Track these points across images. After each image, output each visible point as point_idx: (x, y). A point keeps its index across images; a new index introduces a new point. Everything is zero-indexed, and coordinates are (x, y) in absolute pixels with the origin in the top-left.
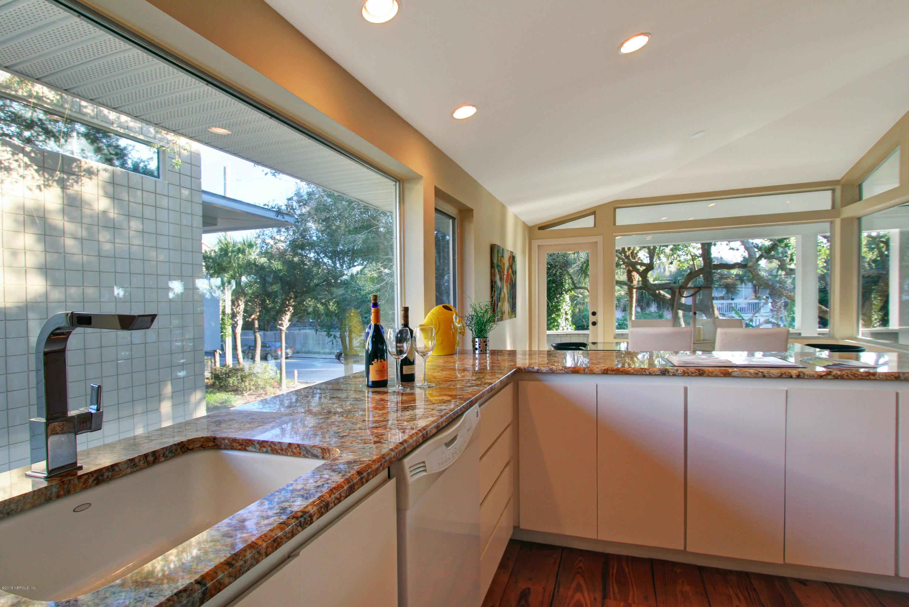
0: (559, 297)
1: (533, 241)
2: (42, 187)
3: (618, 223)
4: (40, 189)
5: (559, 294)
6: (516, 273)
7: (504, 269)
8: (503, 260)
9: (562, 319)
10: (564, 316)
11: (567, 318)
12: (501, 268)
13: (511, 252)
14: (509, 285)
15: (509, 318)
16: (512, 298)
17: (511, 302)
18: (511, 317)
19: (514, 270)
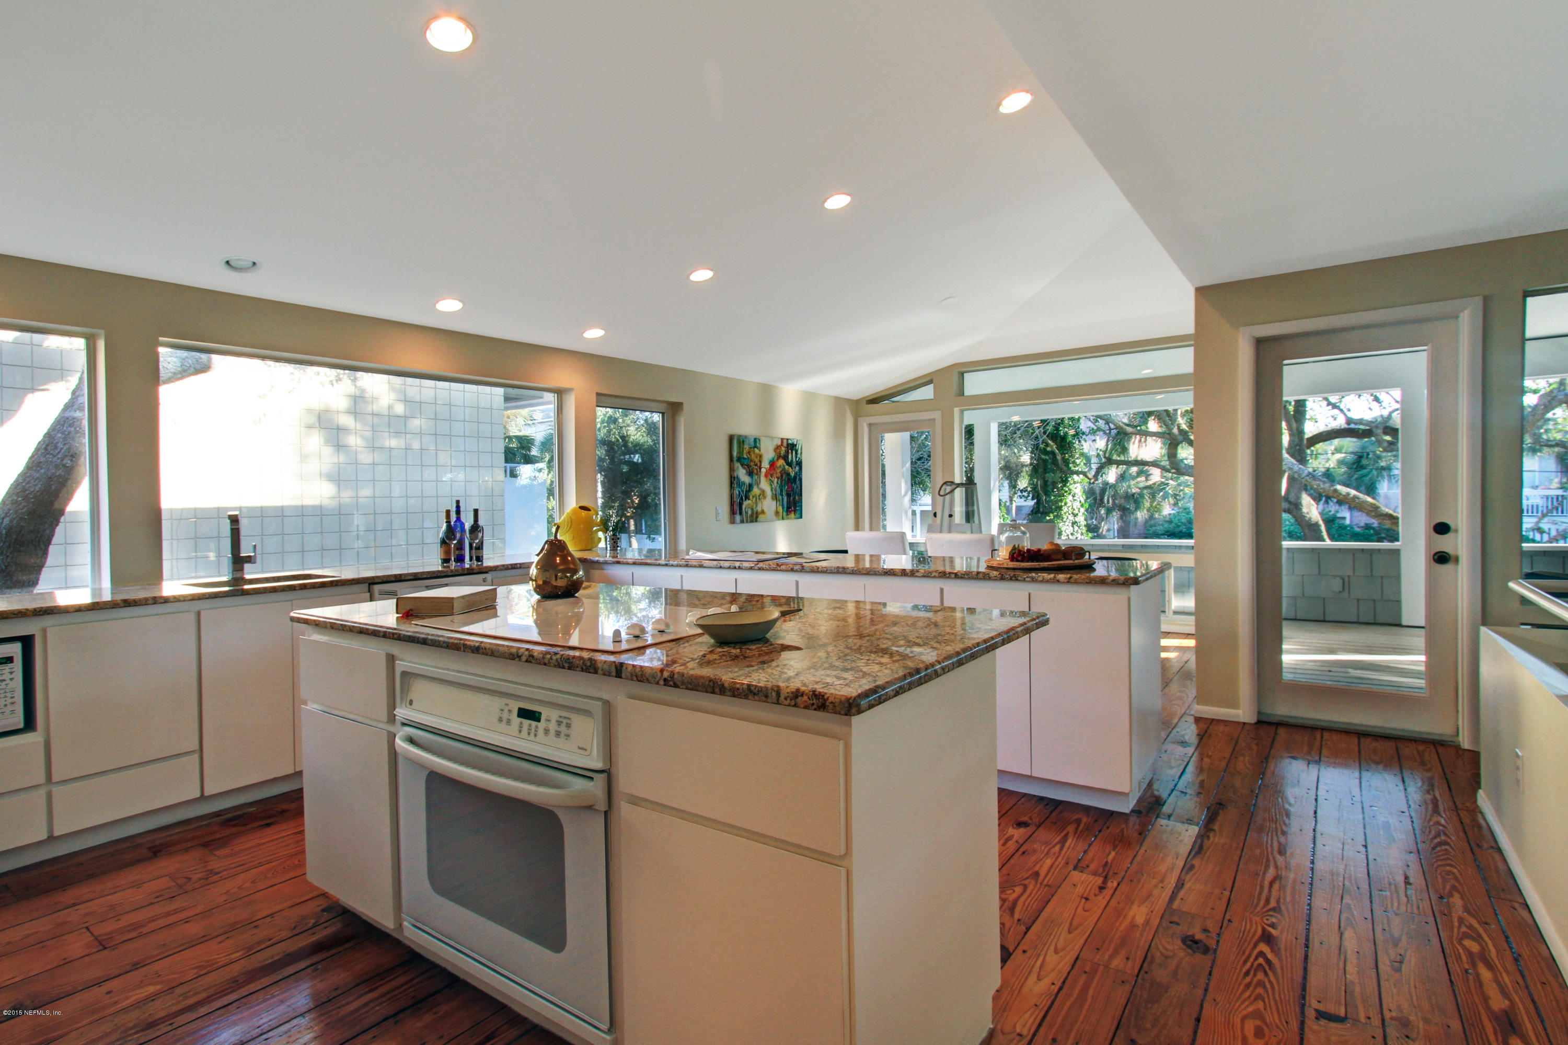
0: (1062, 488)
1: (860, 419)
2: (334, 382)
3: (968, 392)
4: (332, 384)
6: (799, 464)
7: (760, 462)
8: (757, 451)
9: (1067, 523)
10: (1071, 518)
11: (1076, 522)
12: (751, 461)
13: (782, 440)
14: (776, 480)
15: (779, 520)
16: (788, 495)
17: (783, 499)
18: (783, 519)
19: (792, 461)
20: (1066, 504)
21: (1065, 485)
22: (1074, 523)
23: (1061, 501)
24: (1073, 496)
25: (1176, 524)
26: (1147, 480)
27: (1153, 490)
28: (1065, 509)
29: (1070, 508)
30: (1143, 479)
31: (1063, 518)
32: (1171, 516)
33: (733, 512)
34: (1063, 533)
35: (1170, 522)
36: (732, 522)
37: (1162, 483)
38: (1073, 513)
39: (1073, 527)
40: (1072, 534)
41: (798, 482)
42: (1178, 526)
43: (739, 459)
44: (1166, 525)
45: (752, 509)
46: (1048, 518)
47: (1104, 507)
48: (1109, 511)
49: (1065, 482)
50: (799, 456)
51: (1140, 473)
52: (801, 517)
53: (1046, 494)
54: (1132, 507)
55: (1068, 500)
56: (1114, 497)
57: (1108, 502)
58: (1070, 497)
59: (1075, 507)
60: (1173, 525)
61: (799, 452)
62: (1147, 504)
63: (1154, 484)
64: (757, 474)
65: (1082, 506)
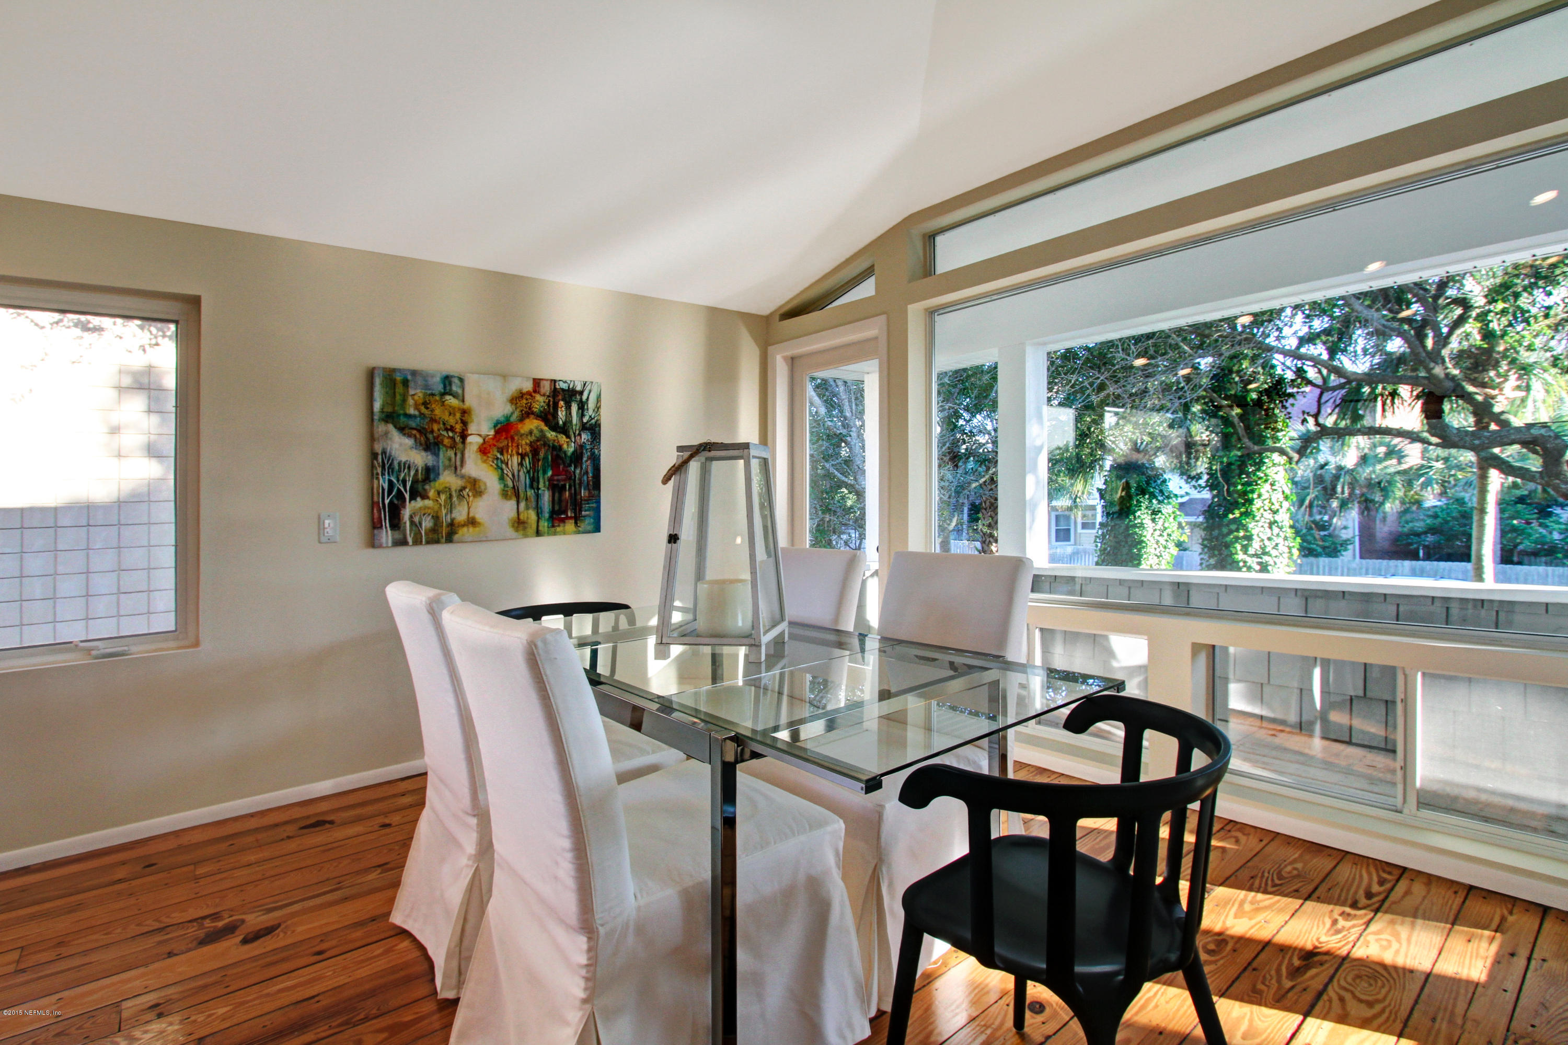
0: (1254, 473)
1: (771, 349)
5: (1255, 464)
6: (594, 429)
7: (465, 423)
8: (451, 401)
9: (1260, 524)
10: (1268, 516)
11: (1275, 522)
12: (433, 420)
13: (537, 382)
14: (515, 460)
15: (526, 536)
16: (555, 488)
17: (538, 496)
18: (538, 533)
19: (568, 422)
20: (1259, 496)
21: (1259, 469)
22: (1271, 524)
23: (1252, 491)
24: (1272, 485)
25: (1443, 519)
26: (1400, 463)
27: (1410, 476)
28: (1257, 503)
29: (1266, 502)
30: (1394, 461)
31: (1254, 516)
32: (1437, 510)
33: (375, 525)
34: (1255, 537)
35: (1435, 516)
36: (373, 543)
37: (1422, 466)
38: (1270, 509)
39: (1270, 528)
40: (1269, 539)
41: (587, 464)
42: (1447, 522)
43: (389, 417)
44: (1429, 521)
45: (436, 518)
46: (1231, 516)
47: (1337, 498)
48: (1344, 504)
49: (1259, 464)
50: (590, 412)
51: (1390, 453)
52: (597, 529)
53: (1228, 482)
54: (1378, 497)
55: (1263, 491)
56: (1352, 486)
57: (1343, 492)
58: (1267, 486)
59: (1274, 501)
60: (1439, 520)
61: (591, 404)
62: (1399, 493)
63: (1411, 468)
64: (453, 446)
65: (1286, 498)
